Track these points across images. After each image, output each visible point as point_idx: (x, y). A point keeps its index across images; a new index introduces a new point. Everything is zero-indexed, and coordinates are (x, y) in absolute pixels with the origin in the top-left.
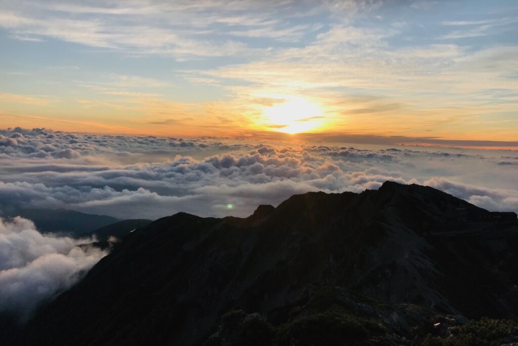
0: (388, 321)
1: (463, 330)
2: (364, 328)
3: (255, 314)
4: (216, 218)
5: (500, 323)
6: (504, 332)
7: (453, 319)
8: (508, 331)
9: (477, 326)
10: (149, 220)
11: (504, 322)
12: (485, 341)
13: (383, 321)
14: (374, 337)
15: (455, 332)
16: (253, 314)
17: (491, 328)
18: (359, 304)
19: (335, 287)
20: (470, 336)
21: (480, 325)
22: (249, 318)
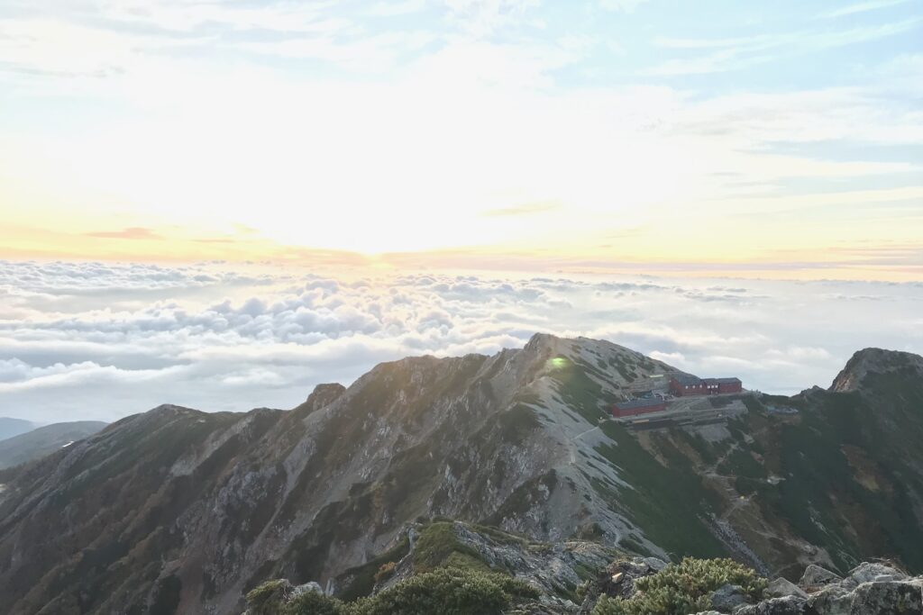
0: (546, 575)
1: (655, 581)
2: (503, 591)
3: (310, 585)
4: (234, 411)
5: (710, 564)
6: (717, 581)
7: (642, 565)
8: (722, 579)
9: (676, 573)
10: (101, 423)
11: (718, 563)
12: (689, 598)
13: (537, 576)
14: (519, 606)
15: (643, 587)
16: (305, 586)
17: (698, 575)
18: (496, 549)
19: (455, 522)
20: (664, 592)
21: (680, 572)
22: (298, 592)
